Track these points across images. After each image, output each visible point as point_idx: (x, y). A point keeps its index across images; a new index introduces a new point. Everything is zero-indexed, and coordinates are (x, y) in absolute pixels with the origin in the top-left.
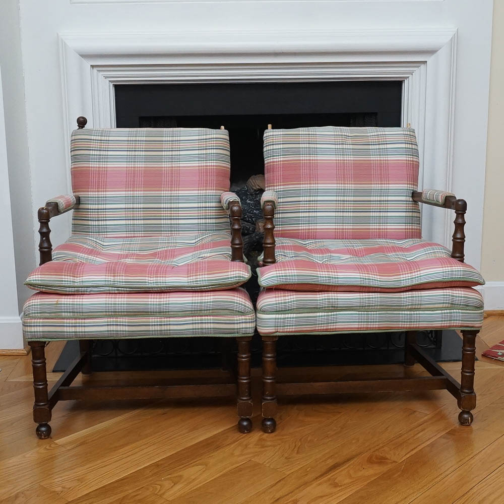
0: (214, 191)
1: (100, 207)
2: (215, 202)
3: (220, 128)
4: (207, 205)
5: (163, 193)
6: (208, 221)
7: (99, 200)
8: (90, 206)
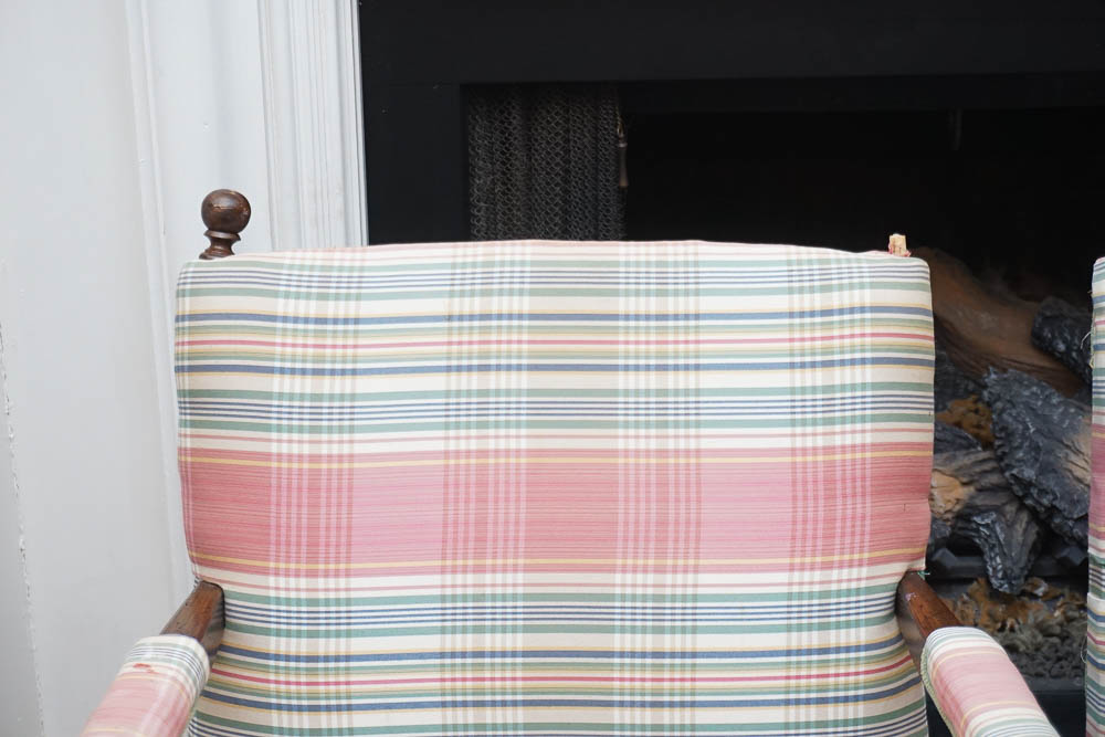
0: (865, 571)
1: (323, 646)
2: (868, 623)
3: (883, 246)
4: (834, 638)
5: (621, 582)
6: (832, 712)
7: (315, 616)
8: (273, 644)
